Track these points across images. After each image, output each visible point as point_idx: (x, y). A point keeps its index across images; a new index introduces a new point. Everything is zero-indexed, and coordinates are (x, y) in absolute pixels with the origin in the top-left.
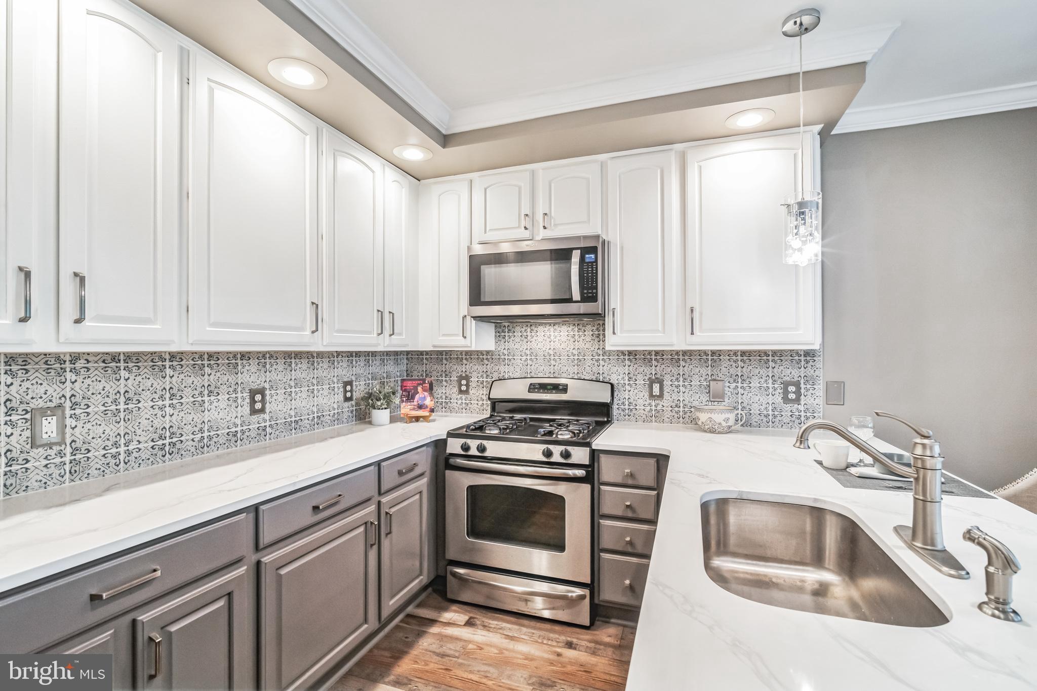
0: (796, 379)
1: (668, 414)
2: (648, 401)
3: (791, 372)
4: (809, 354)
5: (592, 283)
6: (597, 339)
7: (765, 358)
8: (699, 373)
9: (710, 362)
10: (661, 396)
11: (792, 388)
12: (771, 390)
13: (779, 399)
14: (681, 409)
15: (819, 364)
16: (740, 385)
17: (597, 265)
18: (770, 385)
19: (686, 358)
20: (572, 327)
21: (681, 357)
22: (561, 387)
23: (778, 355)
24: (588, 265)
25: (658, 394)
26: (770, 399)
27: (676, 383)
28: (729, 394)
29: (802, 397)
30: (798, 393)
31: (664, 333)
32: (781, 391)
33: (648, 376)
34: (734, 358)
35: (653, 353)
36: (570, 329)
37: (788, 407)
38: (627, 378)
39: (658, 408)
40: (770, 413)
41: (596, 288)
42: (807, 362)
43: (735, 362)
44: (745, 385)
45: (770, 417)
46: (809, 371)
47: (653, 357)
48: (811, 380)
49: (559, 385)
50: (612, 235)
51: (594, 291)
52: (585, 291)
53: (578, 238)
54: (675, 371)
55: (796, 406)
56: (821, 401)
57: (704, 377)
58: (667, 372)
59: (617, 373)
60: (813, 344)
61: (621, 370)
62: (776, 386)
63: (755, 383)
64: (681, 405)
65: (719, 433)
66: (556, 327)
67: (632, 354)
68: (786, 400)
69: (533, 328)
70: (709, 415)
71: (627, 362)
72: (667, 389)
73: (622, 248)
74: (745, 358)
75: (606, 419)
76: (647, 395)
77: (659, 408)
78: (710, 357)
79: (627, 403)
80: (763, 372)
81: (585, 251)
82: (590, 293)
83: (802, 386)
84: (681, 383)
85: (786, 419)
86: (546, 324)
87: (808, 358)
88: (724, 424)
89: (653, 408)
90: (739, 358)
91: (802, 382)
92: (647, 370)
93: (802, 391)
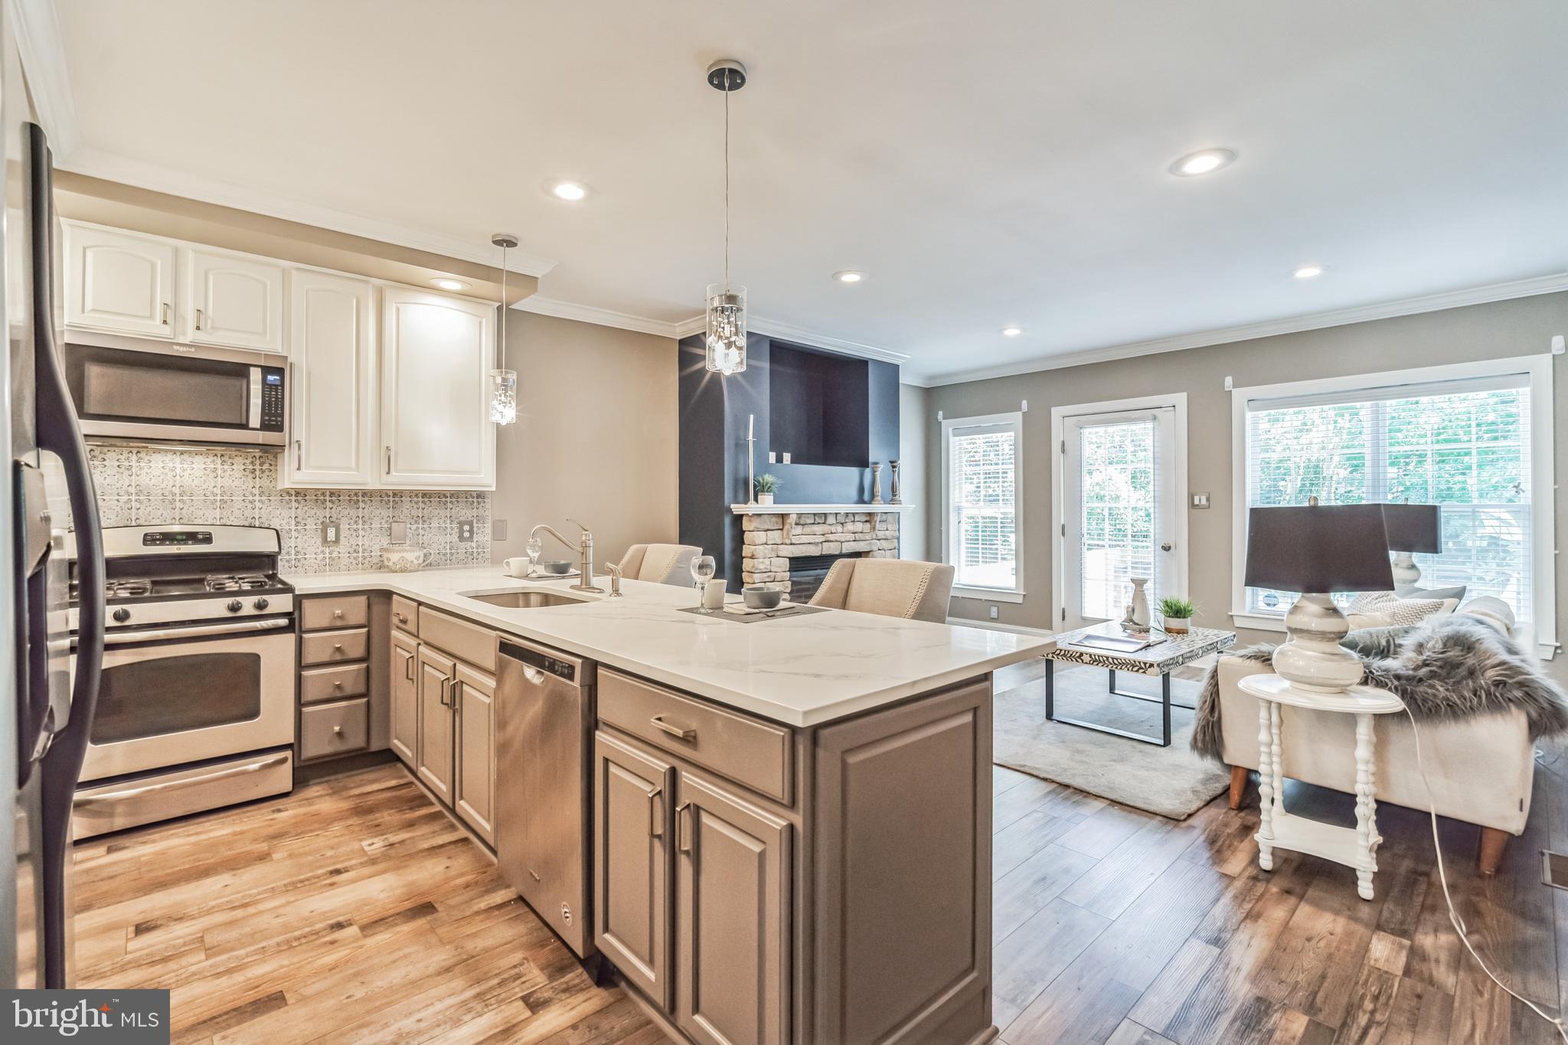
0: (470, 519)
1: (345, 561)
2: (321, 548)
3: (465, 513)
4: (480, 495)
5: (276, 409)
6: (251, 476)
7: (444, 499)
8: (379, 515)
9: (391, 504)
10: (337, 540)
11: (466, 528)
12: (449, 530)
13: (455, 538)
14: (360, 554)
15: (488, 506)
16: (420, 526)
17: (283, 389)
18: (448, 525)
19: (366, 499)
20: (211, 458)
21: (360, 498)
22: (201, 537)
23: (455, 495)
24: (271, 388)
25: (334, 539)
26: (448, 539)
27: (355, 526)
28: (410, 535)
29: (475, 534)
30: (471, 531)
31: (358, 472)
32: (457, 530)
33: (321, 520)
34: (415, 499)
35: (328, 493)
36: (209, 460)
37: (463, 545)
38: (293, 522)
39: (333, 555)
40: (448, 551)
41: (282, 415)
42: (479, 503)
43: (416, 503)
44: (425, 526)
45: (448, 556)
46: (481, 512)
47: (328, 498)
48: (481, 519)
49: (197, 533)
50: (298, 358)
51: (279, 419)
52: (267, 418)
53: (257, 354)
54: (353, 513)
55: (470, 543)
56: (489, 538)
57: (385, 519)
58: (345, 515)
59: (281, 517)
60: (491, 486)
61: (285, 513)
62: (453, 526)
63: (435, 524)
64: (361, 550)
65: (411, 571)
66: (185, 456)
67: (299, 493)
68: (461, 538)
69: (142, 455)
70: (401, 555)
71: (294, 504)
72: (343, 534)
73: (309, 374)
74: (426, 500)
75: (271, 572)
76: (319, 541)
77: (335, 555)
78: (391, 499)
79: (293, 552)
80: (442, 513)
81: (267, 370)
82: (273, 421)
83: (475, 525)
84: (360, 526)
85: (462, 557)
86: (166, 451)
87: (480, 500)
88: (416, 562)
89: (327, 555)
90: (420, 499)
91: (475, 521)
92: (320, 513)
93: (475, 529)
